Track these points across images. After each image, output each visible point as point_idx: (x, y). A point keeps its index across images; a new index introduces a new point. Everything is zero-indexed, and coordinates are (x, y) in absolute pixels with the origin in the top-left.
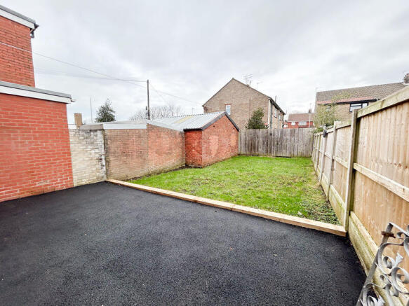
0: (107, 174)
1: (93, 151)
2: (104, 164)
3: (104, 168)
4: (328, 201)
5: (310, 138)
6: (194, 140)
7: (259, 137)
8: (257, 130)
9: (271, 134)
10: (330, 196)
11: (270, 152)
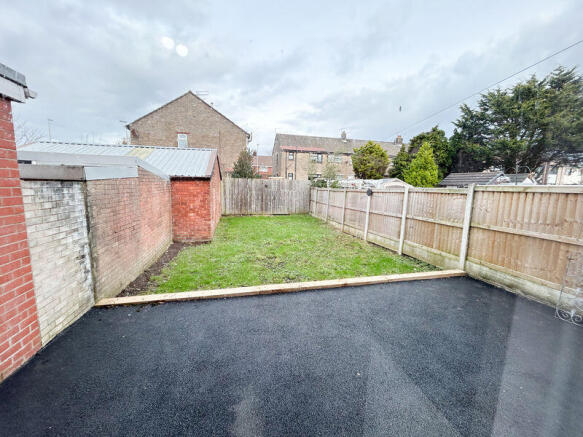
0: (94, 290)
1: (70, 240)
2: (89, 266)
3: (90, 276)
4: (404, 255)
5: (307, 192)
6: (194, 196)
7: (251, 190)
8: (249, 180)
9: (266, 186)
10: (407, 251)
11: (266, 210)
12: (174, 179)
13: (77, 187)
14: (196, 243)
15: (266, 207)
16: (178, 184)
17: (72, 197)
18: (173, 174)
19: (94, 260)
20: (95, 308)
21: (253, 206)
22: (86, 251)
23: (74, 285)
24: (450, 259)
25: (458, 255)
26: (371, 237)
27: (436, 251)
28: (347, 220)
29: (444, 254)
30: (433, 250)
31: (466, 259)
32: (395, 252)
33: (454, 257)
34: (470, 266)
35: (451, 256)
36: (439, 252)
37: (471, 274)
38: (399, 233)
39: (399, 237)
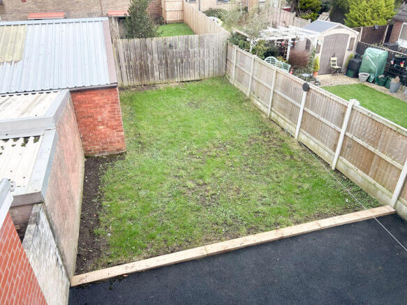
4: (336, 170)
5: (222, 48)
7: (151, 53)
8: (148, 40)
9: (171, 46)
10: (341, 167)
11: (173, 77)
12: (75, 92)
14: (111, 156)
15: (172, 73)
16: (79, 96)
18: (72, 86)
21: (156, 74)
24: (383, 193)
25: (392, 191)
26: (304, 138)
27: (371, 180)
28: (276, 106)
29: (378, 185)
30: (368, 178)
31: (398, 199)
32: (328, 165)
33: (387, 192)
34: (400, 207)
35: (384, 189)
36: (374, 182)
37: (400, 213)
38: (335, 146)
39: (334, 151)
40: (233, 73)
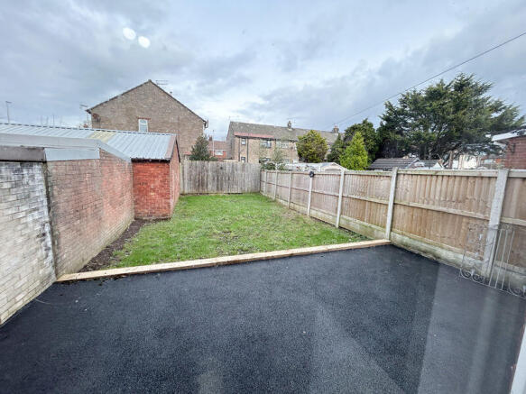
0: (55, 266)
1: (30, 219)
2: (50, 244)
3: (51, 253)
4: (340, 228)
5: (258, 174)
6: (155, 177)
7: (207, 171)
8: (206, 162)
9: (221, 168)
10: (343, 224)
11: (221, 189)
12: (135, 161)
13: (37, 167)
14: (157, 220)
15: (222, 187)
16: (139, 166)
17: (32, 177)
18: (134, 157)
19: (55, 238)
20: (56, 283)
21: (210, 186)
22: (47, 229)
23: (35, 262)
24: (378, 231)
25: (384, 227)
26: (313, 213)
27: (367, 224)
28: (293, 199)
29: (373, 226)
30: (364, 223)
31: (391, 230)
32: (333, 226)
33: (381, 229)
34: (394, 236)
35: (379, 228)
36: (369, 225)
37: (395, 243)
38: (337, 209)
39: (336, 213)
40: (264, 187)
